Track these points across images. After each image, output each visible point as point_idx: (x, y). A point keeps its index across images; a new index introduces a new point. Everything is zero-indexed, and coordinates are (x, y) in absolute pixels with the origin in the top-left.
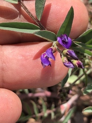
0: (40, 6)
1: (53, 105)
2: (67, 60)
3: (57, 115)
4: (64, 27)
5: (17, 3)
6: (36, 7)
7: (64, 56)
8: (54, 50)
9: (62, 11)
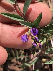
0: (26, 8)
1: (27, 54)
2: (34, 42)
3: (28, 59)
4: (36, 21)
5: (14, 4)
6: (24, 8)
7: (33, 39)
8: (28, 35)
9: (38, 12)
